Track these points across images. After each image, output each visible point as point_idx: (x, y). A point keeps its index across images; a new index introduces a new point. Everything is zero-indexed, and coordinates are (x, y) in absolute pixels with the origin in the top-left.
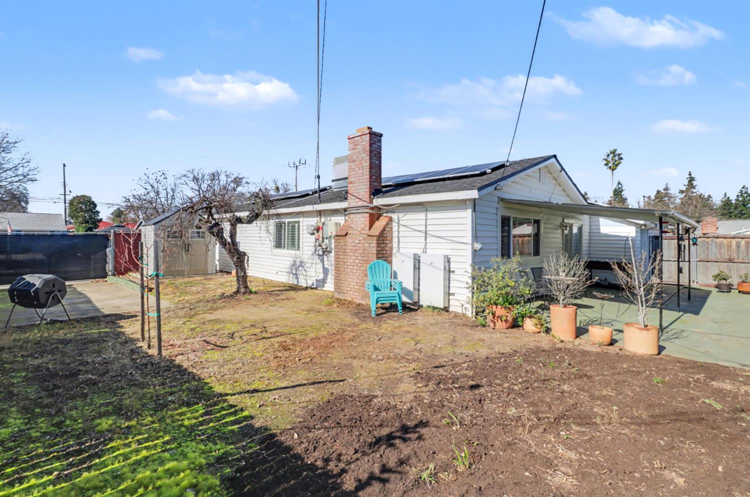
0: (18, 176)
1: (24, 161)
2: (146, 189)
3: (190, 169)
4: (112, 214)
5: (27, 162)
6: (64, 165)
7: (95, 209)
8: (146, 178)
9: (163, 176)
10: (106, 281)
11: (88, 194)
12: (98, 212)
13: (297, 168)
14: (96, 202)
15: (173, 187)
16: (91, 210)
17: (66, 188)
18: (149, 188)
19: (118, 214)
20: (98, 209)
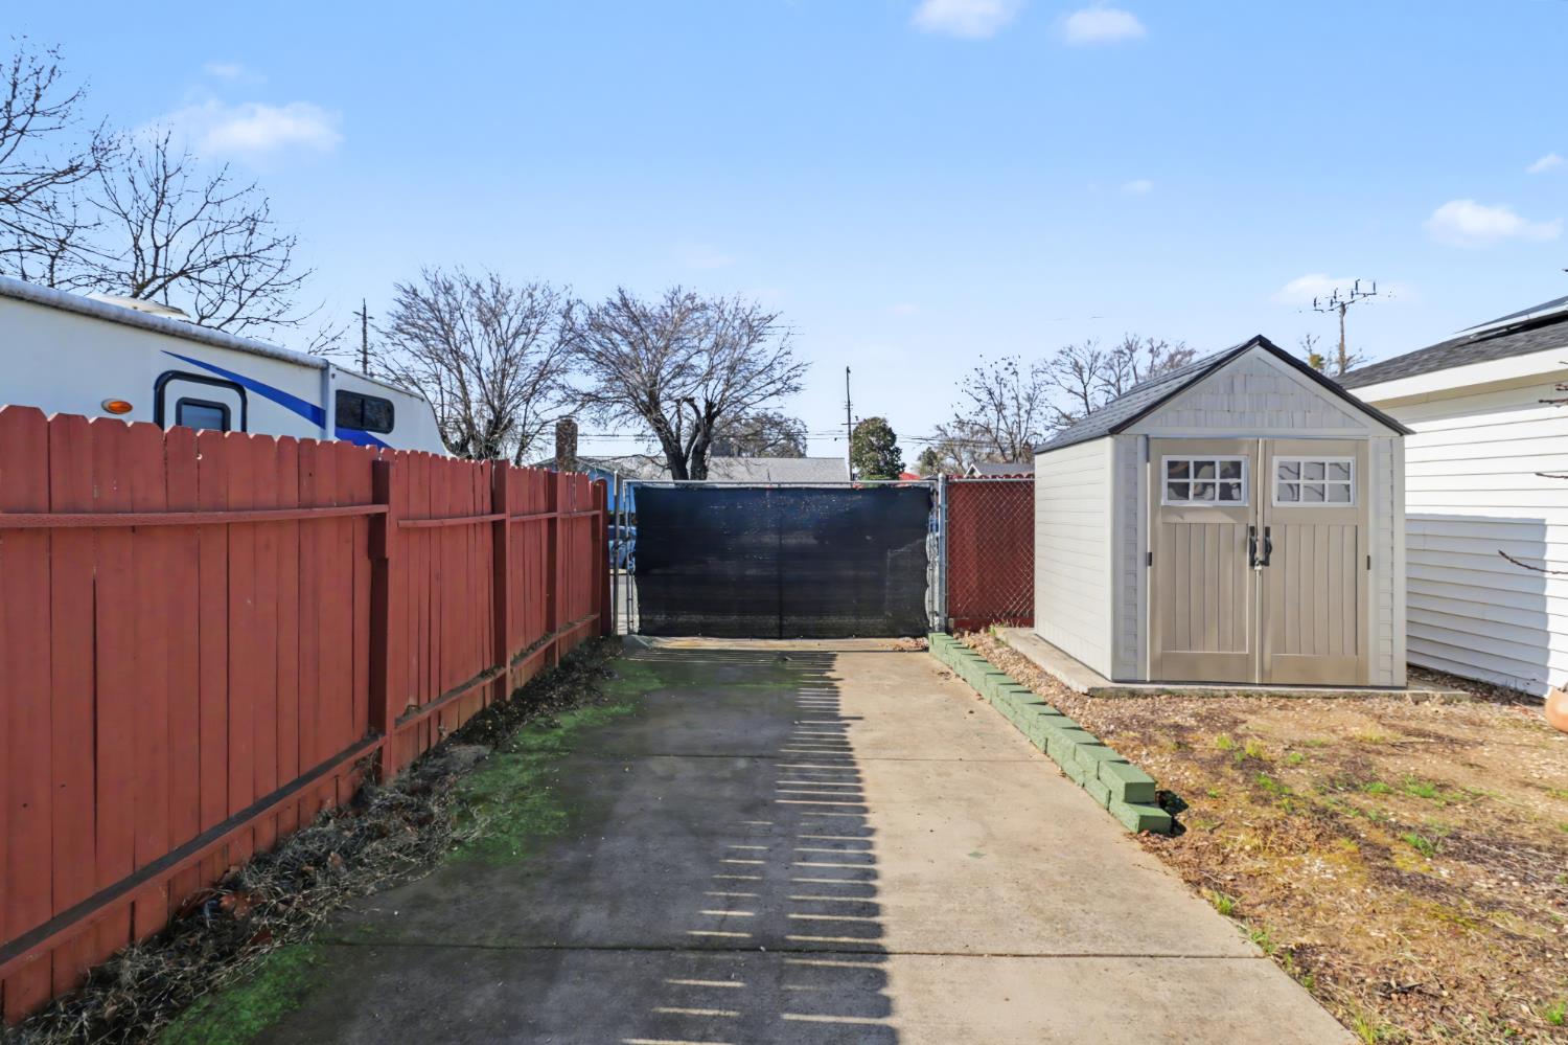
0: (773, 382)
1: (783, 351)
2: (979, 401)
3: (1064, 345)
4: (919, 459)
5: (786, 354)
6: (848, 371)
7: (893, 444)
8: (978, 377)
9: (1011, 370)
10: (926, 649)
11: (881, 416)
12: (898, 450)
13: (1344, 311)
14: (895, 431)
15: (1031, 392)
16: (886, 447)
17: (851, 413)
18: (985, 397)
19: (930, 458)
20: (897, 444)
